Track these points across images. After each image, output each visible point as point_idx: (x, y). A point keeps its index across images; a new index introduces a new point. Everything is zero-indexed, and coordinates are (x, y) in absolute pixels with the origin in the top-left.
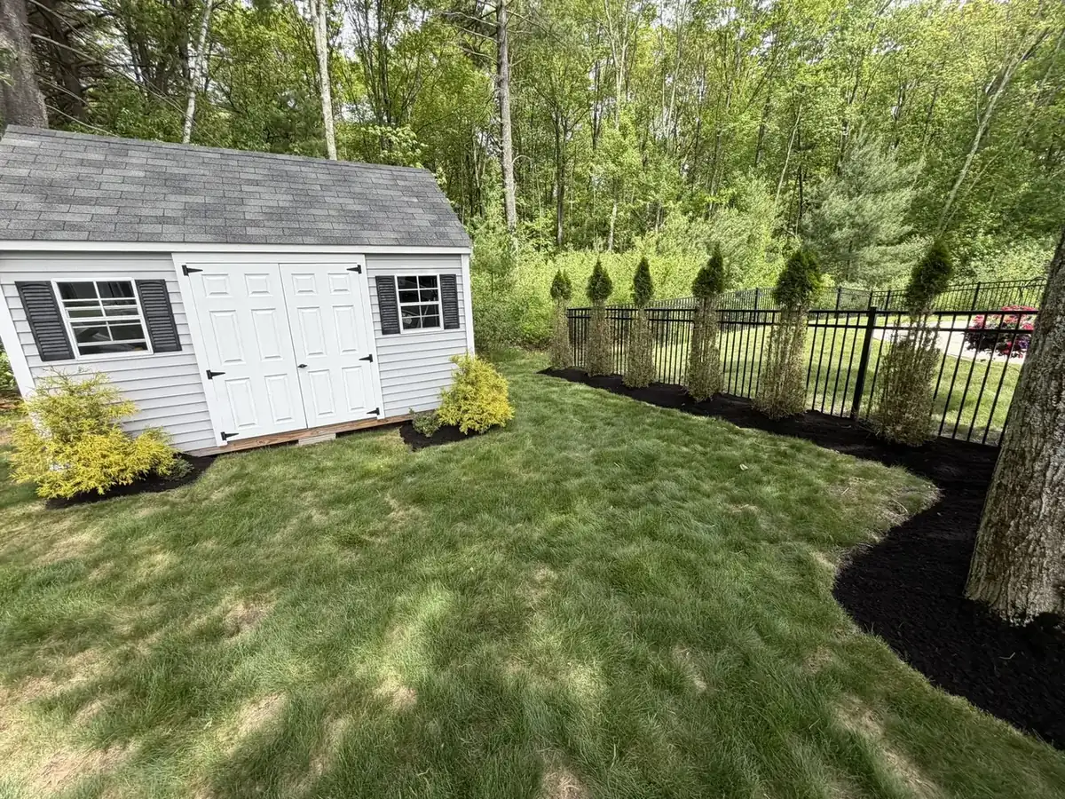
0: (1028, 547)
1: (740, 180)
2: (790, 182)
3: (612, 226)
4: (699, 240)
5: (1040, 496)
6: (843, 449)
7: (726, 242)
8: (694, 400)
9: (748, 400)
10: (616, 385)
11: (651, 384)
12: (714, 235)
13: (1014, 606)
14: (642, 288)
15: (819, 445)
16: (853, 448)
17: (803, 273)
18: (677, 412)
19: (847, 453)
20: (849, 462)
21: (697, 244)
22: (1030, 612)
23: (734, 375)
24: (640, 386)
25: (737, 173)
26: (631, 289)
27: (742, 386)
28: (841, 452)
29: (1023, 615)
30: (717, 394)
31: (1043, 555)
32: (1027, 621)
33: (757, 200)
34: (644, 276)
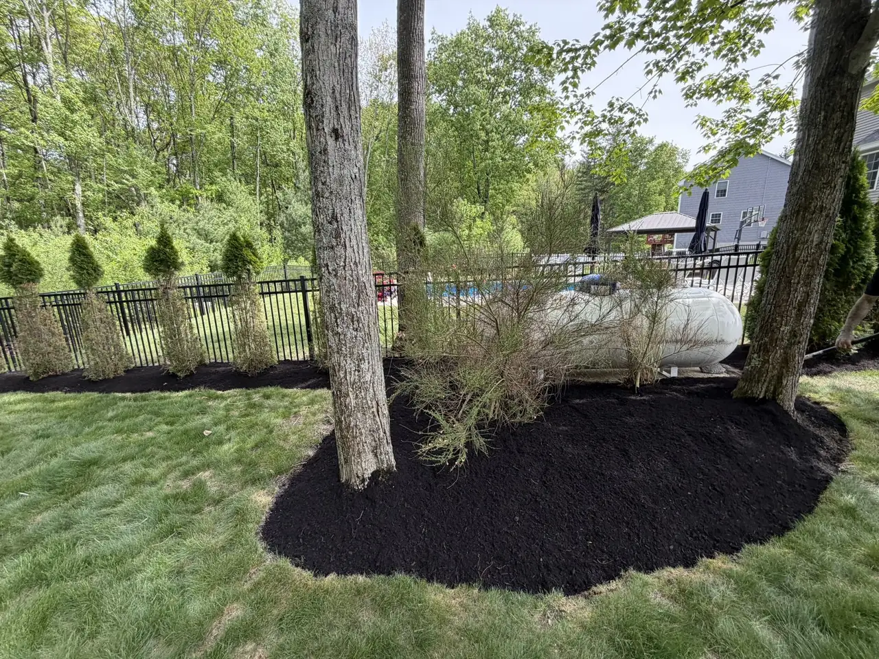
0: (353, 432)
1: (221, 180)
2: (268, 189)
3: (79, 205)
4: (186, 226)
5: (348, 395)
6: (303, 385)
7: (215, 230)
8: (177, 376)
9: (228, 364)
10: (77, 382)
11: (127, 371)
12: (202, 222)
13: (358, 477)
14: (82, 269)
15: (286, 388)
16: (309, 383)
17: (242, 250)
18: (155, 394)
19: (305, 388)
20: (304, 395)
21: (185, 229)
22: (366, 476)
23: (222, 344)
24: (112, 376)
25: (217, 173)
26: (68, 269)
27: (228, 354)
28: (302, 388)
29: (363, 481)
30: (202, 364)
31: (361, 434)
32: (366, 483)
33: (239, 197)
34: (84, 255)
